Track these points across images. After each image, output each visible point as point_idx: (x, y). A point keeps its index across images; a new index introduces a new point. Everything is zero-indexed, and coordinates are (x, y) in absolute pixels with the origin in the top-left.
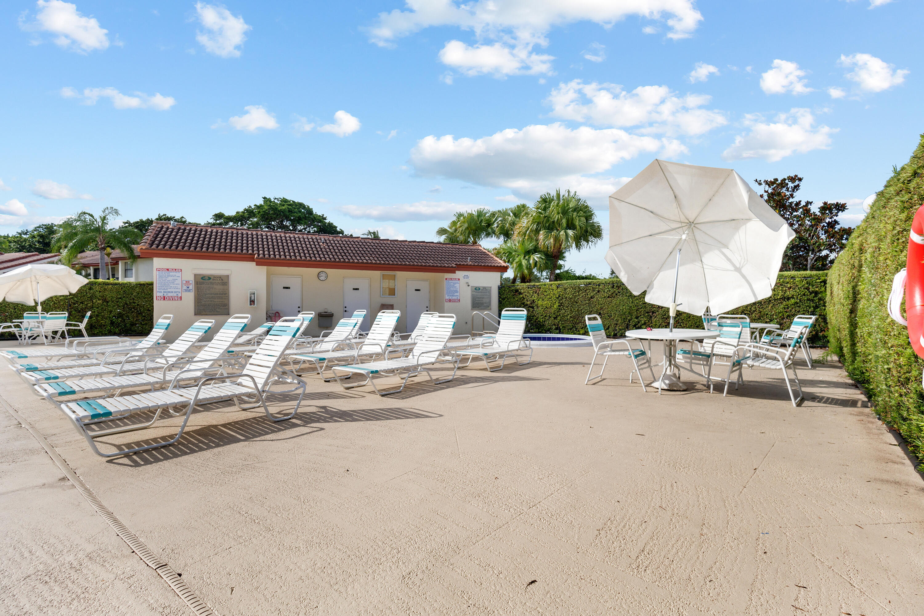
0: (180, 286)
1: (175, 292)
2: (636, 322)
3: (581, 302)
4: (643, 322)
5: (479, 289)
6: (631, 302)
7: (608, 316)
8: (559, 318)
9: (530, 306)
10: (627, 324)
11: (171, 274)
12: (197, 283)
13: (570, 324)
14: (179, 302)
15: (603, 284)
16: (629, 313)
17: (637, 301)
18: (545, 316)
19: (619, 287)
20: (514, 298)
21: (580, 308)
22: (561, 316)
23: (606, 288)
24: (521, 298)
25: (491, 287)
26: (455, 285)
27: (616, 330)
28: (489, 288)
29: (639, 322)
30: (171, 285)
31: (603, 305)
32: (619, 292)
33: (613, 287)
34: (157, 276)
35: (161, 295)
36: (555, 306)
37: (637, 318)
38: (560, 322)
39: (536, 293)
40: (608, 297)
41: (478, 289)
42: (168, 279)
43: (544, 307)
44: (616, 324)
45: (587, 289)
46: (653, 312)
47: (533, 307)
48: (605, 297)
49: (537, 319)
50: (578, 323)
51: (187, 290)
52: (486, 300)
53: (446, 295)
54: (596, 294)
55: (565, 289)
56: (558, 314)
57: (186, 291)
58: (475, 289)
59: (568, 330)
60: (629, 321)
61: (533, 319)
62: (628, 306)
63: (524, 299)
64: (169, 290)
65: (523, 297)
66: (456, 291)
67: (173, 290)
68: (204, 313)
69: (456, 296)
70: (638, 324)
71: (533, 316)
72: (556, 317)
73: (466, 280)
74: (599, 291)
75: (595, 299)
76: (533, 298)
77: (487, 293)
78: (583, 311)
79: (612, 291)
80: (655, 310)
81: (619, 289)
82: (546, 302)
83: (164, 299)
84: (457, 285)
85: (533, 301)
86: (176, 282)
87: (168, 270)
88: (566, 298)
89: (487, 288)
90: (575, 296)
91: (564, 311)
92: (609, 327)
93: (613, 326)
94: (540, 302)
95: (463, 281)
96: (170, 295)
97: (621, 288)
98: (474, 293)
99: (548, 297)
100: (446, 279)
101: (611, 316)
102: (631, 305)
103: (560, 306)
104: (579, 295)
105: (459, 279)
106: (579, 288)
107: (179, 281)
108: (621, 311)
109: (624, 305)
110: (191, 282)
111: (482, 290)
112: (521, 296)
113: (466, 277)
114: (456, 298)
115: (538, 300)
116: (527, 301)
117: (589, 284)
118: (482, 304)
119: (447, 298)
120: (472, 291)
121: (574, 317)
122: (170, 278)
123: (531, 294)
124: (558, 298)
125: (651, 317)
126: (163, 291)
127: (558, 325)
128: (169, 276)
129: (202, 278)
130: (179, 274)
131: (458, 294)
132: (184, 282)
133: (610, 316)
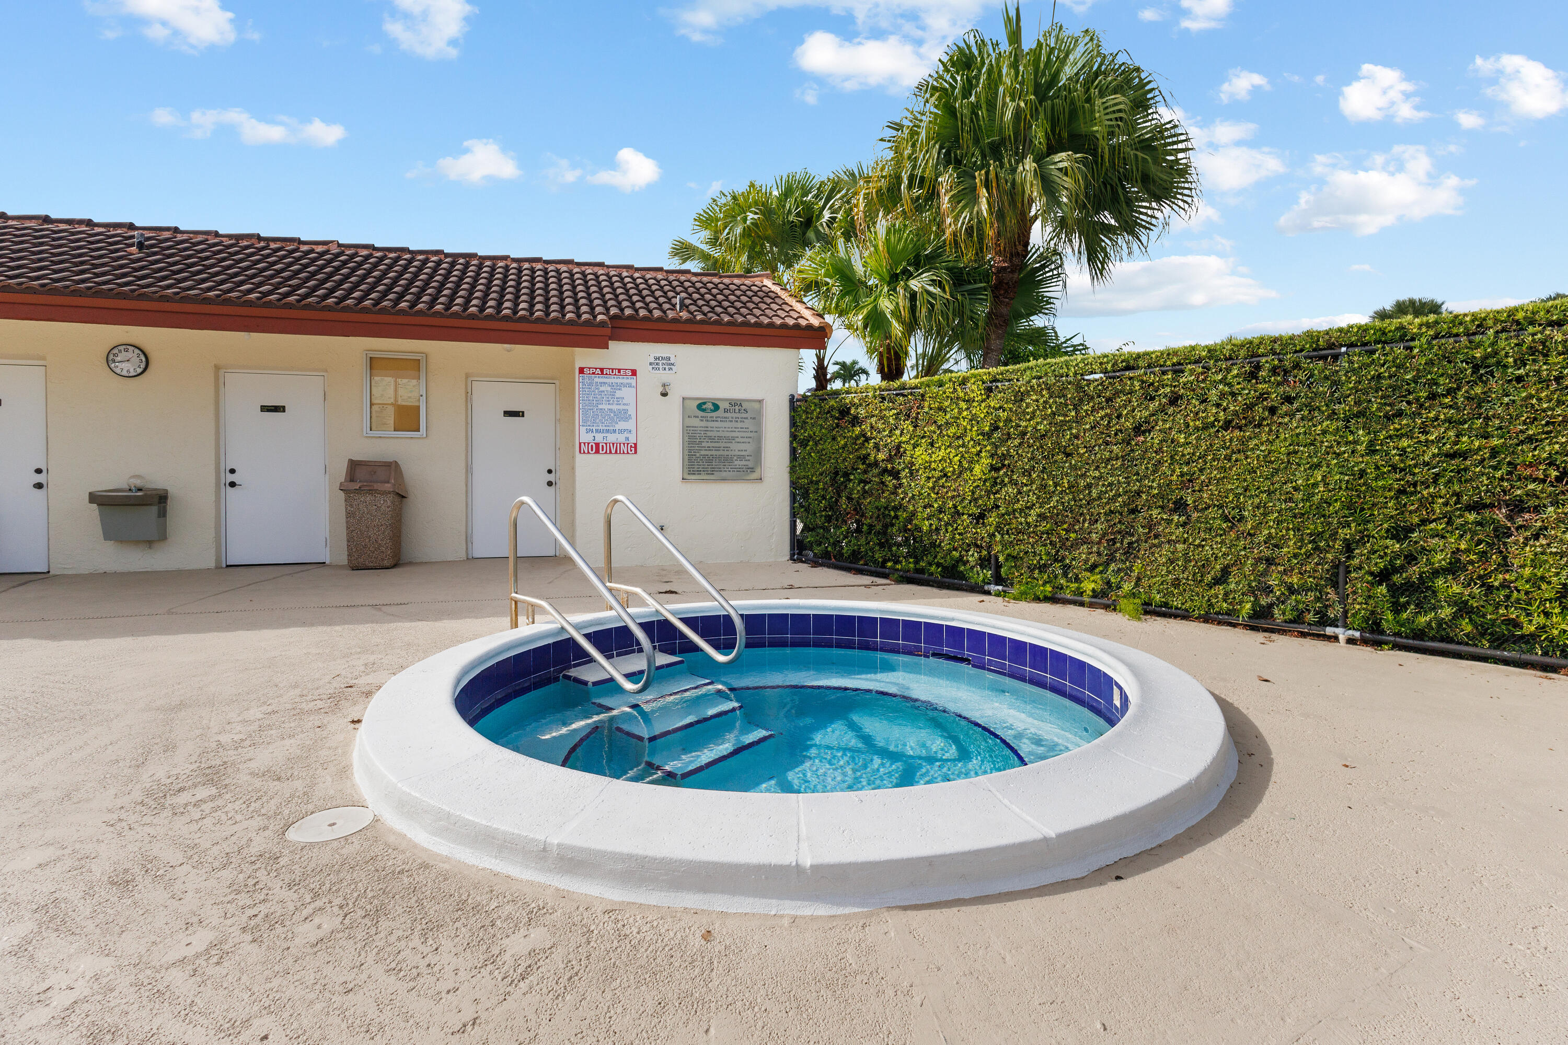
2: (1396, 556)
3: (1090, 449)
4: (1440, 559)
5: (716, 407)
6: (1361, 448)
7: (1226, 519)
8: (992, 519)
9: (885, 470)
10: (1336, 566)
13: (1039, 549)
15: (1197, 362)
16: (1350, 506)
17: (1405, 443)
18: (940, 511)
19: (1286, 372)
20: (834, 439)
21: (1084, 476)
22: (1002, 510)
23: (1215, 384)
24: (857, 438)
25: (760, 401)
26: (618, 394)
27: (1268, 590)
28: (756, 405)
29: (1411, 559)
31: (1195, 467)
32: (1289, 400)
33: (1253, 375)
36: (977, 469)
37: (1400, 533)
38: (998, 537)
39: (908, 416)
40: (1227, 425)
41: (709, 406)
43: (937, 474)
44: (1270, 561)
45: (1117, 393)
46: (1517, 507)
47: (896, 474)
48: (1205, 427)
49: (909, 520)
50: (1076, 545)
52: (742, 446)
53: (583, 429)
54: (1163, 410)
55: (1020, 397)
56: (990, 504)
58: (700, 407)
59: (1032, 571)
60: (1349, 548)
61: (896, 517)
62: (1343, 468)
63: (867, 440)
65: (864, 435)
66: (623, 416)
69: (621, 431)
70: (1402, 569)
71: (895, 509)
72: (982, 516)
73: (664, 376)
74: (1174, 400)
75: (1155, 438)
76: (897, 438)
77: (748, 424)
78: (1095, 493)
79: (1248, 392)
80: (1532, 494)
81: (1285, 381)
82: (942, 453)
84: (627, 394)
85: (898, 447)
88: (1024, 434)
89: (745, 405)
90: (1064, 423)
91: (1012, 490)
92: (1226, 571)
93: (1247, 569)
94: (920, 455)
95: (649, 380)
97: (1302, 376)
98: (696, 422)
99: (952, 431)
100: (581, 371)
101: (1242, 519)
102: (1360, 462)
103: (997, 470)
104: (1078, 421)
105: (634, 373)
106: (1079, 388)
108: (1299, 496)
109: (1318, 466)
111: (726, 411)
112: (857, 430)
113: (659, 363)
114: (621, 438)
115: (915, 446)
116: (877, 447)
117: (1128, 368)
118: (728, 460)
119: (586, 437)
120: (686, 415)
121: (1056, 519)
123: (892, 421)
124: (988, 435)
125: (1502, 533)
127: (989, 547)
131: (630, 425)
133: (1233, 521)
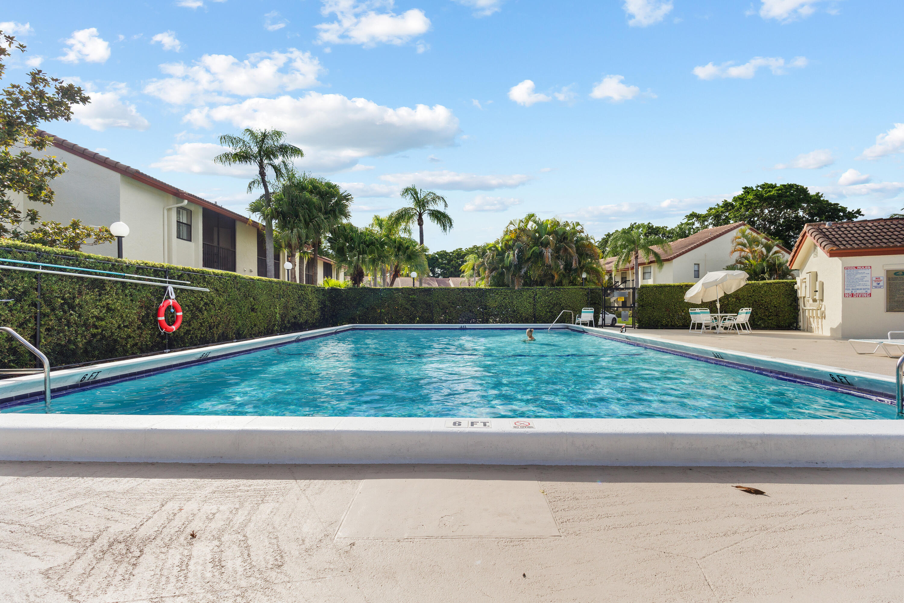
0: (869, 283)
1: (864, 289)
11: (860, 271)
12: (889, 279)
14: (868, 298)
30: (860, 283)
34: (846, 274)
35: (850, 292)
42: (856, 277)
51: (878, 286)
57: (876, 287)
64: (857, 287)
67: (862, 287)
68: (897, 309)
83: (853, 296)
86: (866, 279)
87: (856, 268)
96: (858, 292)
107: (868, 278)
110: (881, 279)
122: (859, 276)
126: (851, 288)
128: (857, 273)
129: (895, 274)
130: (868, 271)
132: (874, 279)
